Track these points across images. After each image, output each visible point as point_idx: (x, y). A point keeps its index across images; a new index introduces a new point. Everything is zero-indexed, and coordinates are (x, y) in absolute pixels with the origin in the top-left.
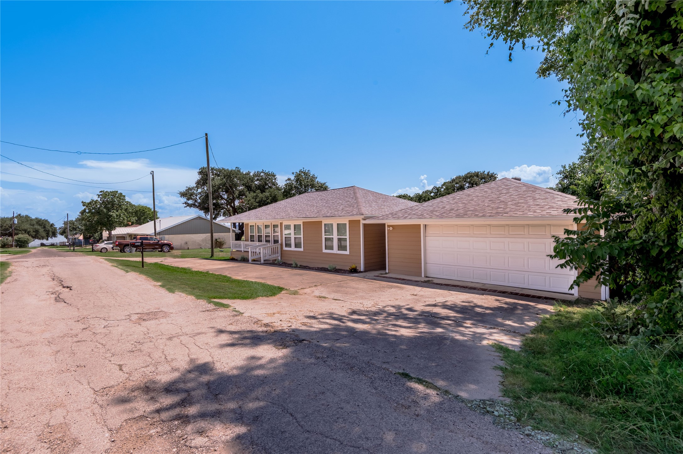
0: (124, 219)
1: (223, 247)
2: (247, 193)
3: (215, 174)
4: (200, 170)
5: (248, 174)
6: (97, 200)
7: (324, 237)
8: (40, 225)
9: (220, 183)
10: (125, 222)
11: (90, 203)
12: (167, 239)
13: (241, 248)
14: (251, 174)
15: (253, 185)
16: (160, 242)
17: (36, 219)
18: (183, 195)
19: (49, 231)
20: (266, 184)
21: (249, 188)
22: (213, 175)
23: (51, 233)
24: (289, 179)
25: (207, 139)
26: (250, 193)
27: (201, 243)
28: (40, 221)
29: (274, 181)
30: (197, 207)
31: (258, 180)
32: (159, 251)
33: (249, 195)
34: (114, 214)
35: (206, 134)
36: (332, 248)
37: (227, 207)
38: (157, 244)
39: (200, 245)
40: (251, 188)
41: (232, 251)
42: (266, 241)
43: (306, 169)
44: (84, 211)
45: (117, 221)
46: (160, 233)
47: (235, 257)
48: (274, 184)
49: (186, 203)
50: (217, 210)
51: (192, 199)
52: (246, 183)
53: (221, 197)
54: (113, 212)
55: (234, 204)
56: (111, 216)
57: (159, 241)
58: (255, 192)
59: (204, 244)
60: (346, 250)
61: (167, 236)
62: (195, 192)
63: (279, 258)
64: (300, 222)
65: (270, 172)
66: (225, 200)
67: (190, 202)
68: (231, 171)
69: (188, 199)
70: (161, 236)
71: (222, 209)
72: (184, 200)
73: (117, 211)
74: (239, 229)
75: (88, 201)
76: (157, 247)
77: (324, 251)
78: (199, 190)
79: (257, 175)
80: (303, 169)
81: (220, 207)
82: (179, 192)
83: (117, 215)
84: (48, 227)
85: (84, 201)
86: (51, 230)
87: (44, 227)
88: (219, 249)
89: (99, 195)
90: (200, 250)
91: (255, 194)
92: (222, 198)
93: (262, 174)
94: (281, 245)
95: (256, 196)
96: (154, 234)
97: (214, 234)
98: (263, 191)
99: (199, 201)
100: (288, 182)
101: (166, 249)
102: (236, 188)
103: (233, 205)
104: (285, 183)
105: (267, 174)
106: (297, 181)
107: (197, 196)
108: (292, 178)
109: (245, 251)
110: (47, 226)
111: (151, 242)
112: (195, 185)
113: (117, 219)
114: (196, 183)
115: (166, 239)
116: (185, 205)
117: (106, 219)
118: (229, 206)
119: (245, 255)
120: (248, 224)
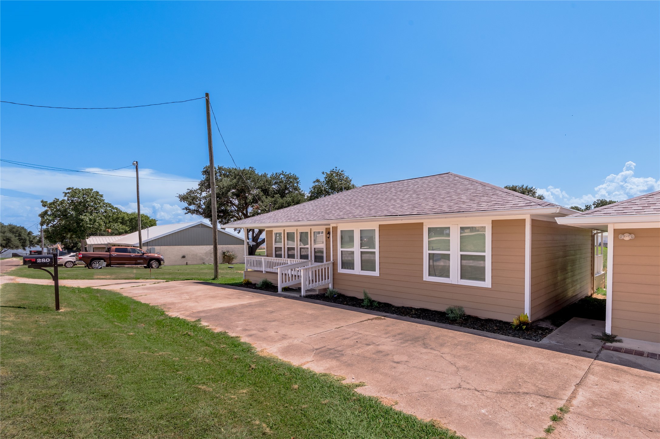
0: (100, 225)
1: (233, 262)
2: (264, 197)
3: (224, 175)
4: (205, 170)
5: (265, 175)
6: (64, 200)
7: (426, 252)
8: (13, 233)
9: (229, 184)
10: (103, 228)
11: (53, 203)
12: (158, 251)
13: (261, 266)
14: (269, 176)
15: (271, 189)
16: (145, 256)
17: (10, 225)
18: (184, 199)
19: (25, 239)
20: (286, 188)
21: (266, 192)
22: (220, 176)
23: (28, 242)
24: (318, 181)
25: (207, 102)
26: (267, 198)
27: (204, 257)
28: (14, 228)
29: (295, 185)
30: (201, 214)
31: (276, 183)
32: (145, 267)
33: (267, 201)
34: (86, 218)
35: (207, 95)
36: (445, 273)
37: (239, 215)
38: (141, 257)
39: (203, 259)
40: (268, 193)
41: (247, 271)
42: (302, 257)
43: (340, 168)
44: (46, 213)
45: (90, 228)
46: (147, 244)
47: (253, 280)
48: (296, 189)
49: (186, 209)
50: (225, 218)
51: (194, 204)
52: (262, 186)
53: (231, 202)
54: (86, 215)
55: (247, 212)
56: (82, 220)
57: (144, 254)
58: (273, 197)
59: (207, 259)
60: (484, 280)
61: (157, 248)
62: (198, 195)
63: (330, 286)
64: (374, 226)
65: (292, 175)
66: (236, 206)
67: (192, 207)
68: (244, 170)
69: (190, 204)
70: (149, 247)
71: (232, 218)
72: (185, 204)
73: (91, 215)
74: (253, 240)
75: (50, 201)
76: (142, 261)
77: (426, 278)
78: (204, 194)
79: (276, 177)
80: (335, 169)
81: (229, 215)
82: (178, 195)
83: (90, 220)
84: (24, 236)
85: (45, 200)
86: (28, 238)
87: (20, 235)
88: (228, 265)
89: (66, 194)
90: (203, 266)
91: (273, 199)
92: (233, 204)
93: (282, 176)
94: (334, 264)
95: (275, 201)
96: (138, 245)
97: (218, 246)
98: (283, 196)
99: (204, 207)
100: (317, 184)
101: (154, 264)
102: (249, 191)
103: (245, 212)
104: (313, 185)
105: (288, 177)
106: (328, 183)
107: (201, 200)
108: (322, 179)
109: (267, 272)
110: (22, 235)
111: (133, 255)
112: (198, 187)
113: (91, 224)
114: (199, 185)
115: (156, 252)
116: (185, 211)
117: (75, 224)
118: (240, 214)
119: (270, 279)
120: (272, 231)
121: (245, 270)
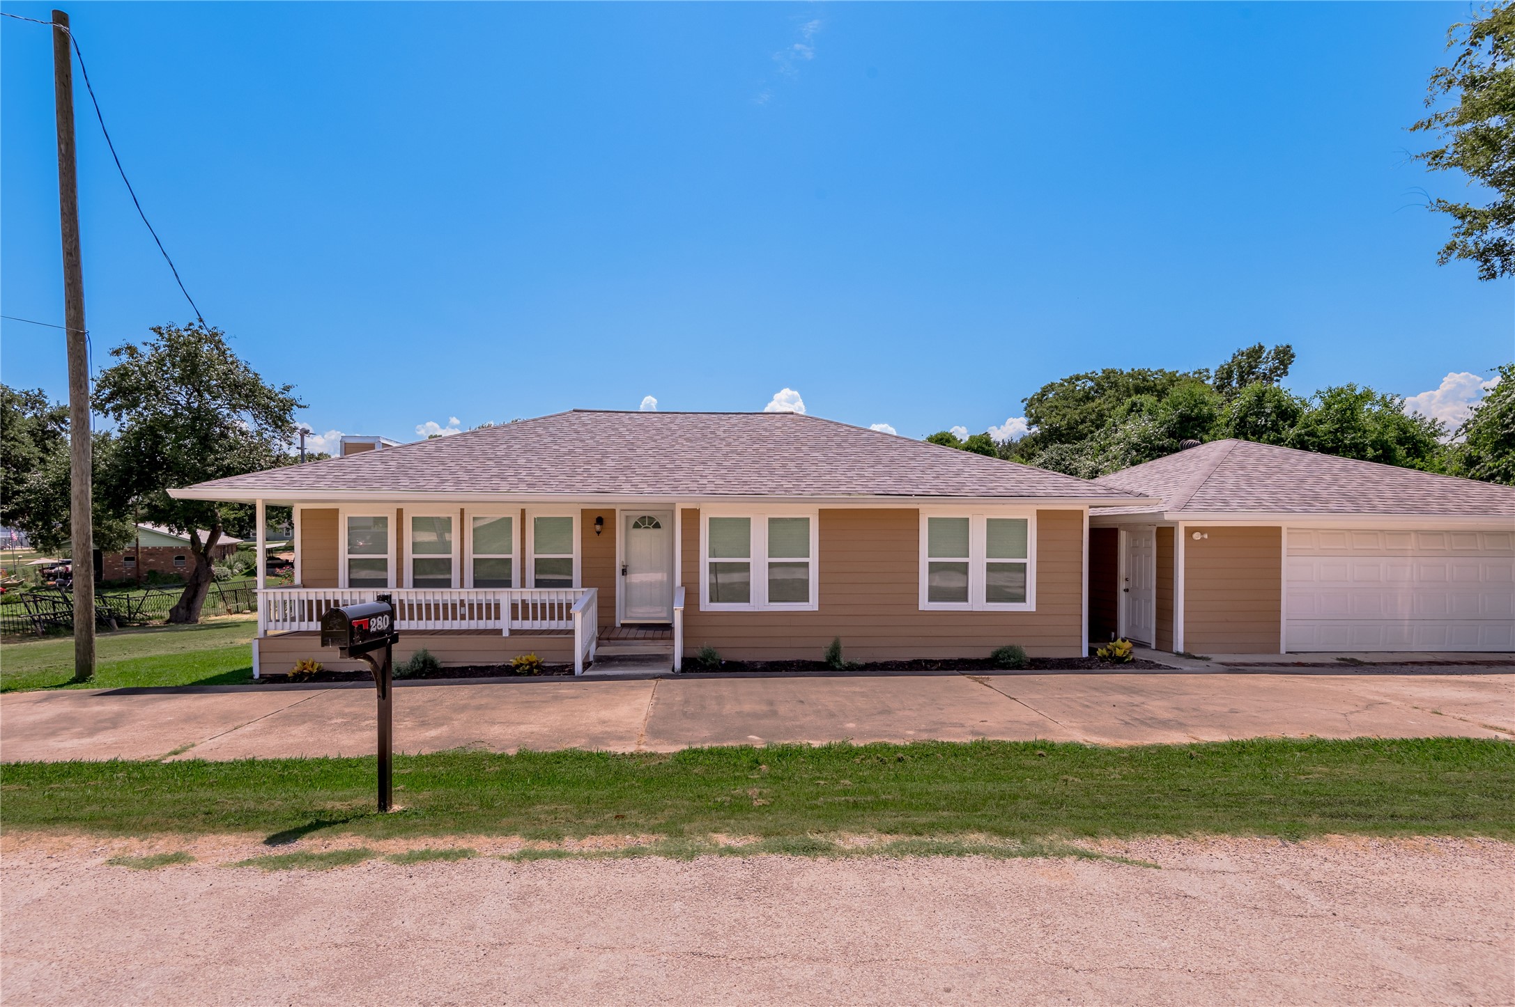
7: (925, 560)
41: (267, 638)
60: (1023, 600)
77: (925, 605)
94: (689, 593)
120: (337, 511)
121: (262, 636)
